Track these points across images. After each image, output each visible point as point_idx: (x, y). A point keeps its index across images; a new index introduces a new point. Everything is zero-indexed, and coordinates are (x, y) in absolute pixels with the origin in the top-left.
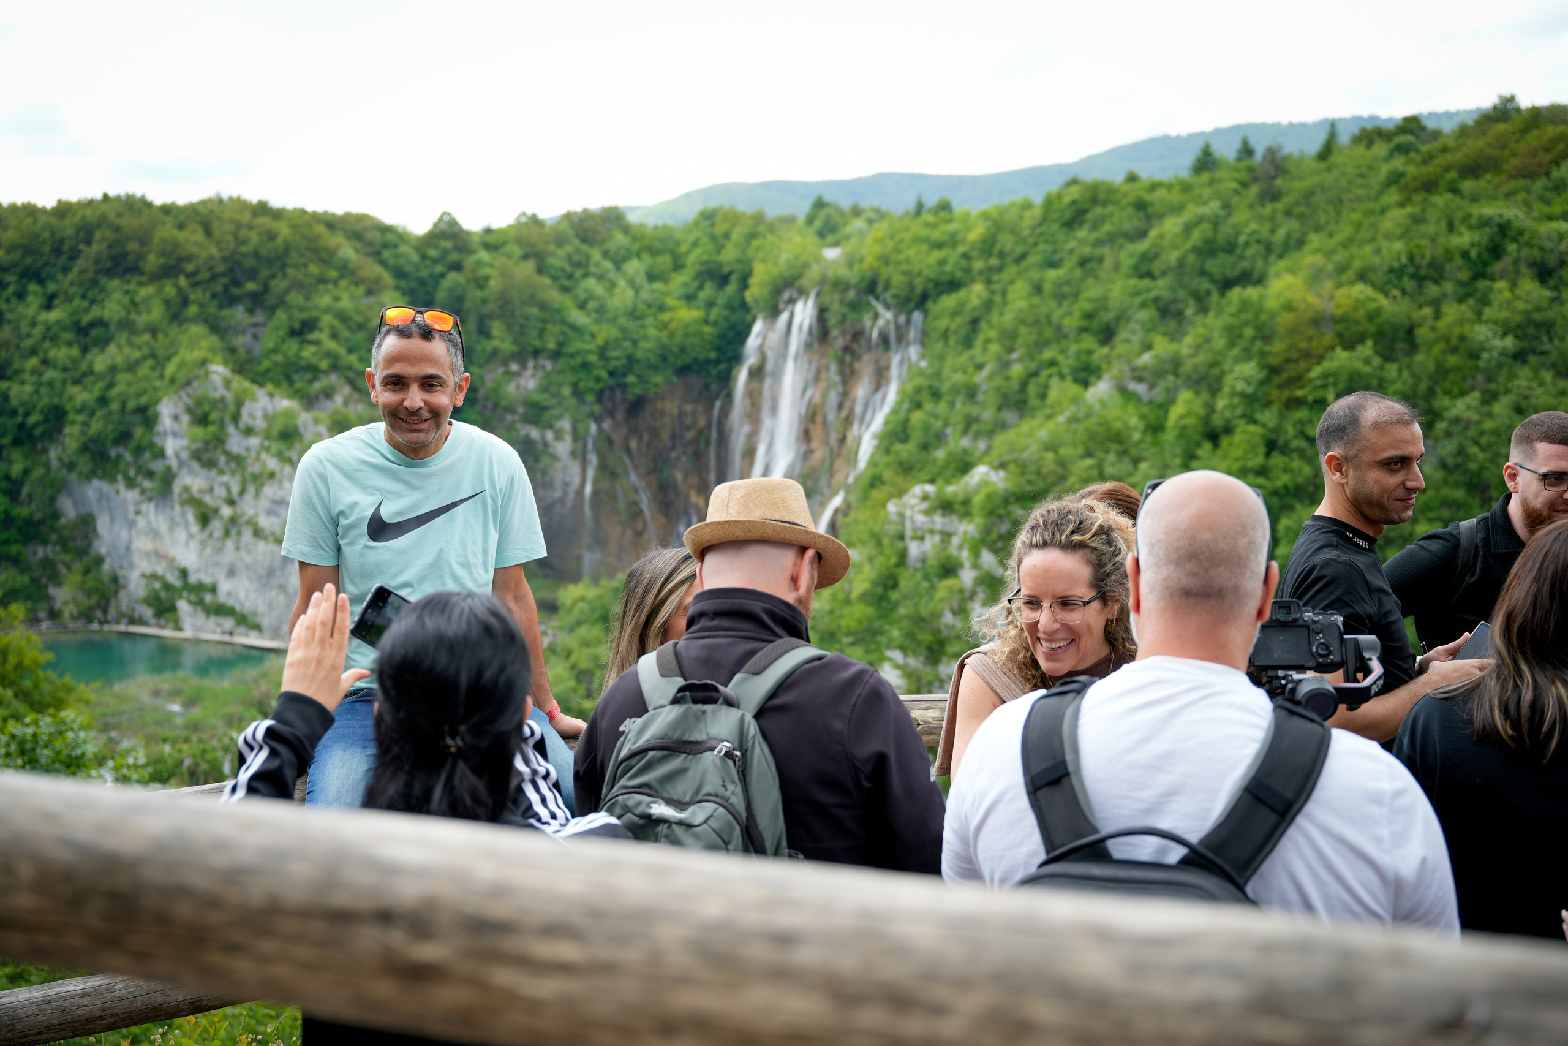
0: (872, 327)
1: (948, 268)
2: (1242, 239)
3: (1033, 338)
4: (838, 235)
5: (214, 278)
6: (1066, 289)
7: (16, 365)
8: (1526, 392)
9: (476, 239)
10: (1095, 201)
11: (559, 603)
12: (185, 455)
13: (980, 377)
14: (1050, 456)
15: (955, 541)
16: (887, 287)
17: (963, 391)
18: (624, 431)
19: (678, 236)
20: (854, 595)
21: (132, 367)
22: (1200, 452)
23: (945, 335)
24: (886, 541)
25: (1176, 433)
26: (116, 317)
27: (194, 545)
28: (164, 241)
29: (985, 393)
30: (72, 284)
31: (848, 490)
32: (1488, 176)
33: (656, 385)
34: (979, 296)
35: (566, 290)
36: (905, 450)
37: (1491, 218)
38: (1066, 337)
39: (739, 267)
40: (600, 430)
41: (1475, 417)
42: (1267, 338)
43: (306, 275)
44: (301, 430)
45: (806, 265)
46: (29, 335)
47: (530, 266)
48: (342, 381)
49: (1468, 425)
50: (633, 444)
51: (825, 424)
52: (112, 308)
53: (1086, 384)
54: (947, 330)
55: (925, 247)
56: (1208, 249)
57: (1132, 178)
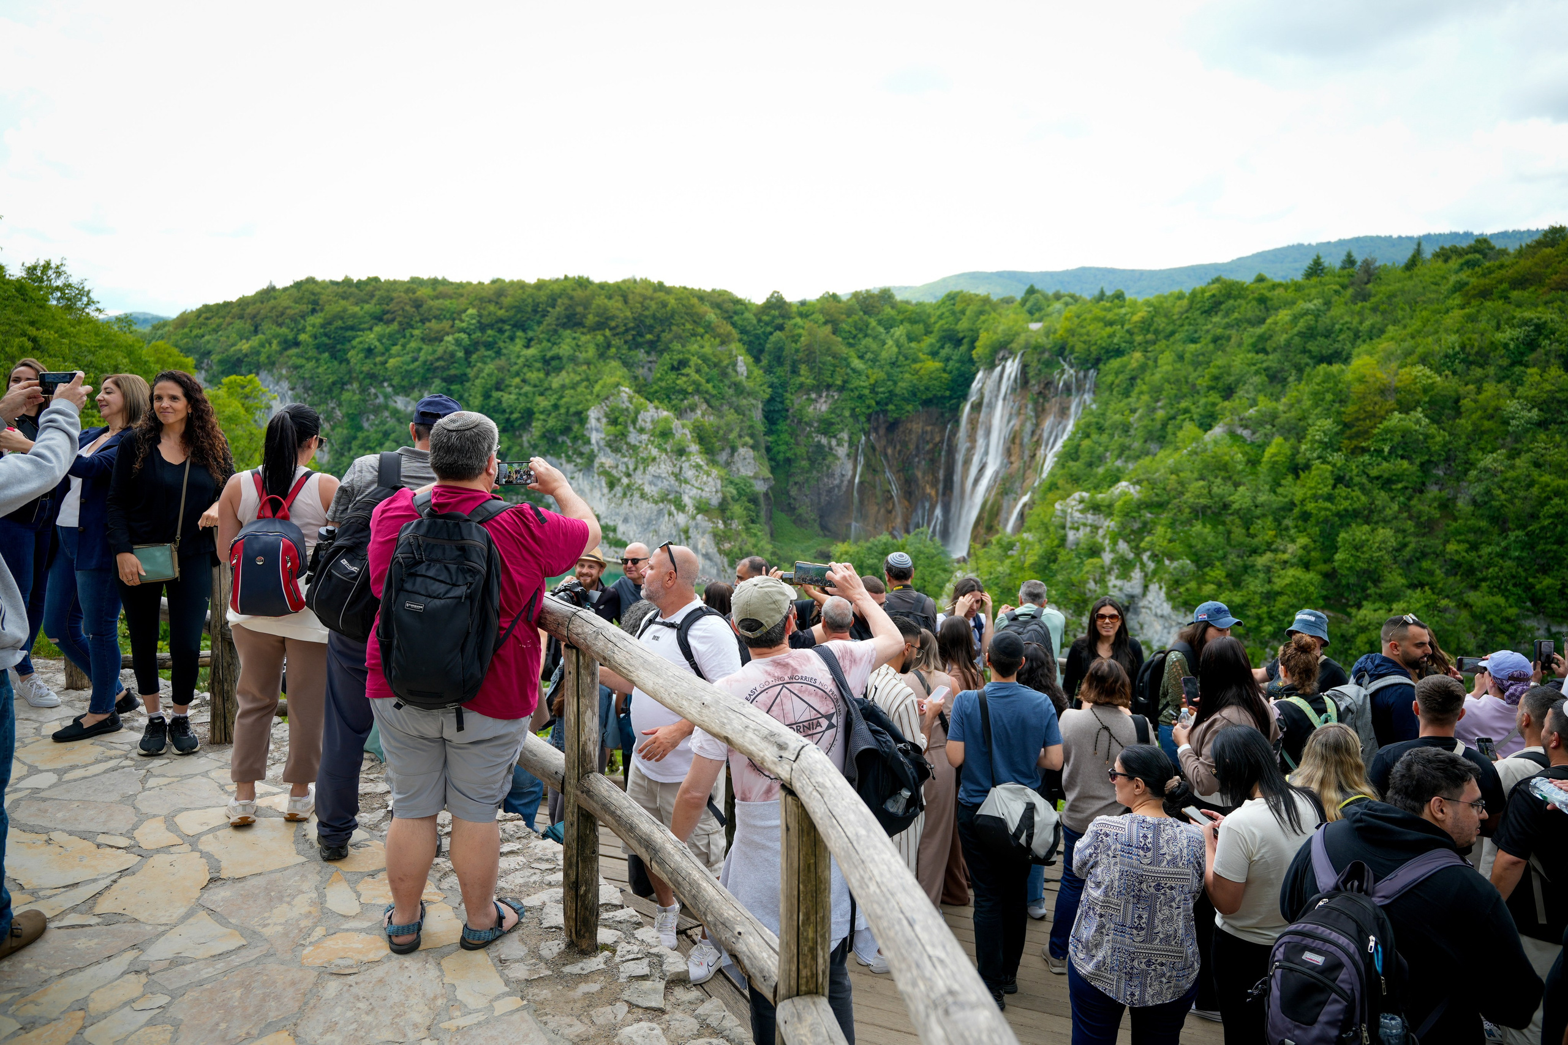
1: (1115, 340)
2: (1337, 327)
3: (1174, 392)
4: (1043, 313)
5: (627, 331)
6: (1201, 358)
7: (507, 382)
8: (1543, 452)
9: (794, 309)
10: (1229, 296)
12: (602, 443)
13: (1133, 418)
14: (1174, 477)
15: (1101, 532)
16: (1072, 352)
17: (1121, 427)
18: (883, 442)
19: (929, 310)
20: (1027, 564)
21: (574, 387)
22: (1283, 482)
23: (1111, 387)
24: (1052, 529)
25: (1269, 465)
26: (567, 354)
27: (605, 500)
28: (599, 306)
29: (1136, 429)
30: (542, 332)
31: (1034, 491)
32: (1532, 289)
33: (908, 412)
34: (1137, 361)
35: (851, 345)
36: (1075, 466)
37: (1531, 320)
38: (1198, 392)
39: (970, 333)
41: (1501, 468)
42: (1342, 402)
43: (684, 331)
44: (674, 431)
45: (1017, 334)
46: (516, 364)
47: (828, 328)
48: (702, 401)
49: (1495, 473)
50: (889, 451)
51: (1021, 444)
52: (565, 349)
53: (1207, 428)
54: (1112, 383)
55: (1101, 324)
56: (1310, 334)
57: (1261, 279)
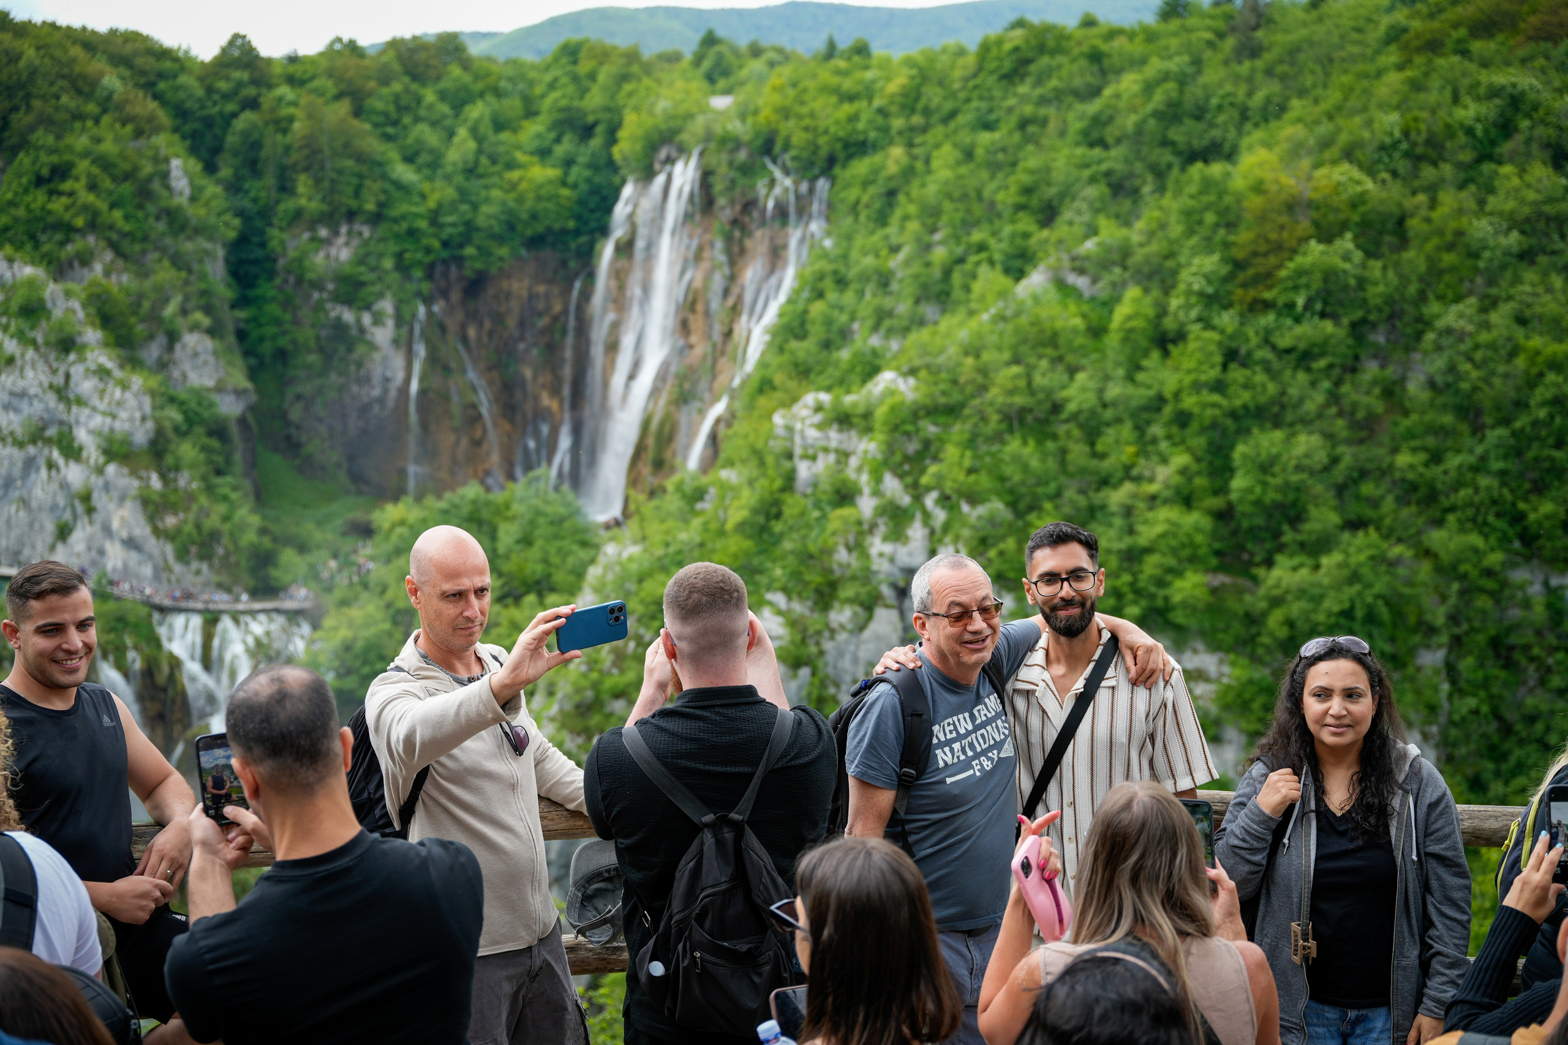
0: (767, 196)
1: (861, 126)
2: (1214, 101)
3: (959, 215)
4: (732, 80)
6: (1000, 157)
8: (1530, 300)
9: (277, 70)
10: (1041, 49)
11: (374, 526)
13: (895, 262)
14: (970, 361)
15: (854, 462)
16: (787, 147)
17: (875, 278)
18: (459, 316)
19: (530, 74)
20: (730, 526)
22: (1145, 363)
23: (854, 209)
24: (770, 460)
25: (1121, 335)
29: (901, 281)
31: (733, 395)
32: (1500, 37)
33: (501, 259)
34: (897, 162)
35: (388, 138)
36: (802, 349)
37: (1503, 87)
38: (999, 215)
39: (606, 116)
40: (430, 313)
41: (1470, 328)
42: (1231, 226)
43: (57, 109)
44: (49, 305)
45: (689, 116)
47: (343, 108)
48: (102, 244)
49: (1461, 337)
50: (472, 332)
51: (707, 314)
53: (1019, 274)
54: (857, 201)
55: (834, 99)
56: (1171, 114)
57: (1089, 22)
